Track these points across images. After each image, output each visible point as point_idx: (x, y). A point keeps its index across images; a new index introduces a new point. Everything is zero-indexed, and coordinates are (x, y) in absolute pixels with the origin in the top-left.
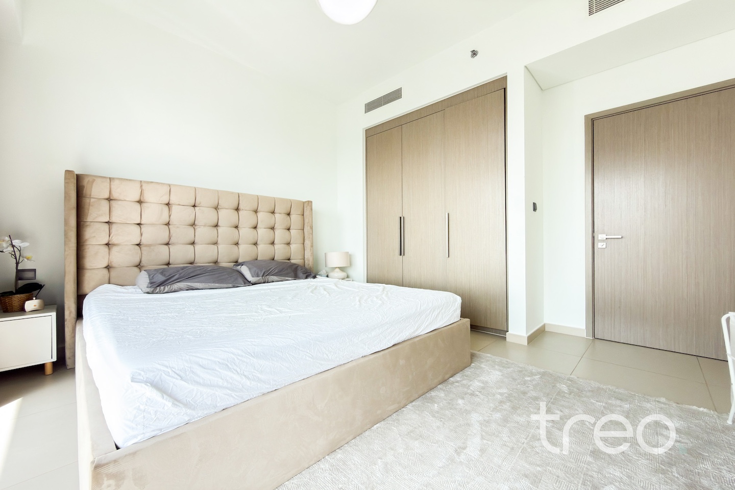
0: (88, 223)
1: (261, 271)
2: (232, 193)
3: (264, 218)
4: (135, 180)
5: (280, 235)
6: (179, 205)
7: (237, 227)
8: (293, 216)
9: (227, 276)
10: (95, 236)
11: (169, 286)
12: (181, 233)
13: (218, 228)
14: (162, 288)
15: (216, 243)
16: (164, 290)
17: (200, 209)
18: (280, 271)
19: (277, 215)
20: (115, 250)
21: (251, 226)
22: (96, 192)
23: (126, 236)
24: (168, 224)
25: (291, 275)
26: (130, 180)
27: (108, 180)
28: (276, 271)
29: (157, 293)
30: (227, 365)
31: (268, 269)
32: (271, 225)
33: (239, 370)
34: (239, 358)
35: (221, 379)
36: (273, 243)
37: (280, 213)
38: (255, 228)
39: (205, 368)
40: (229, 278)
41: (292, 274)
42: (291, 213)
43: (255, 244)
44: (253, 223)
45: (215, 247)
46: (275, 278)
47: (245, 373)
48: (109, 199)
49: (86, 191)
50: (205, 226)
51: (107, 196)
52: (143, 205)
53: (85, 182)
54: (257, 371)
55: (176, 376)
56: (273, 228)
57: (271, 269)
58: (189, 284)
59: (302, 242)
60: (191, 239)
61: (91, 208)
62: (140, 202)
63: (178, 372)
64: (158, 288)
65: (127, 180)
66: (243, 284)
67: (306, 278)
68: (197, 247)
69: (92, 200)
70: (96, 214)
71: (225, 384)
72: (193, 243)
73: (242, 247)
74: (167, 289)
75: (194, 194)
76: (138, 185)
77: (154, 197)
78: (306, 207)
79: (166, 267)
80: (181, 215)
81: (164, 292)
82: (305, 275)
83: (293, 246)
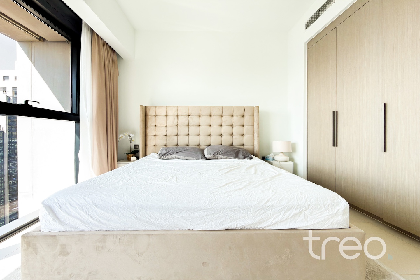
0: (148, 126)
1: (213, 152)
2: (207, 107)
3: (226, 120)
4: (164, 106)
5: (237, 130)
6: (182, 116)
7: (210, 126)
8: (246, 118)
9: (194, 153)
10: (151, 132)
11: (167, 156)
12: (183, 131)
13: (200, 127)
14: (164, 157)
15: (199, 135)
16: (165, 158)
17: (191, 117)
18: (226, 153)
19: (234, 117)
20: (157, 137)
21: (218, 125)
22: (151, 113)
23: (161, 132)
24: (177, 126)
25: (232, 155)
26: (163, 106)
27: (155, 107)
28: (223, 152)
29: (163, 159)
30: (82, 207)
31: (218, 151)
32: (231, 124)
33: (88, 212)
34: (90, 206)
35: (78, 214)
36: (232, 135)
37: (237, 116)
38: (221, 126)
39: (71, 206)
40: (195, 155)
41: (234, 155)
42: (245, 115)
43: (221, 135)
44: (220, 123)
45: (198, 137)
46: (222, 157)
47: (91, 215)
48: (155, 116)
49: (148, 113)
50: (193, 126)
51: (155, 115)
52: (168, 117)
53: (147, 110)
54: (98, 216)
55: (58, 206)
56: (232, 126)
57: (219, 151)
58: (176, 156)
59: (253, 134)
60: (187, 133)
61: (149, 120)
62: (166, 116)
63: (60, 204)
64: (163, 157)
65: (162, 106)
66: (201, 158)
67: (245, 158)
68: (190, 137)
69: (150, 116)
70: (151, 122)
71: (80, 218)
72: (188, 135)
73: (213, 137)
74: (166, 158)
75: (188, 110)
76: (165, 108)
77: (172, 113)
78: (255, 111)
79: (176, 146)
80: (183, 120)
81: (166, 159)
82: (243, 157)
83: (246, 137)
